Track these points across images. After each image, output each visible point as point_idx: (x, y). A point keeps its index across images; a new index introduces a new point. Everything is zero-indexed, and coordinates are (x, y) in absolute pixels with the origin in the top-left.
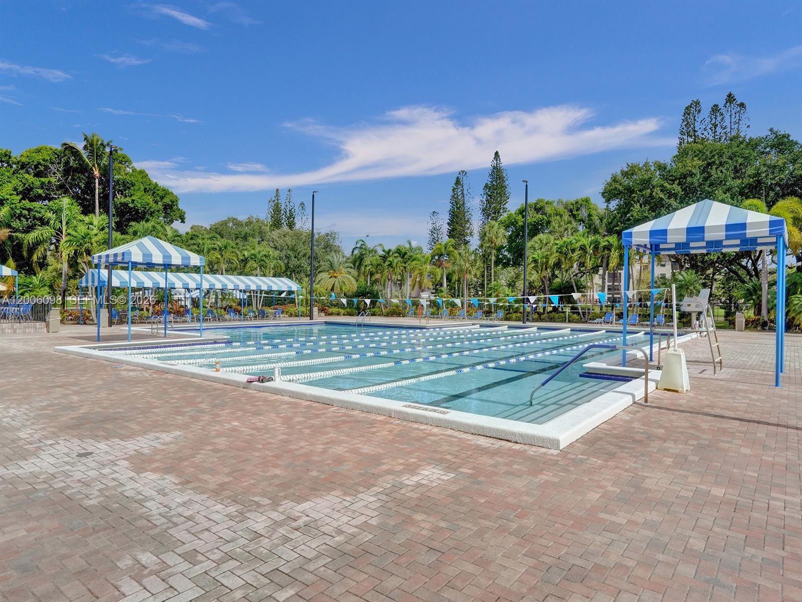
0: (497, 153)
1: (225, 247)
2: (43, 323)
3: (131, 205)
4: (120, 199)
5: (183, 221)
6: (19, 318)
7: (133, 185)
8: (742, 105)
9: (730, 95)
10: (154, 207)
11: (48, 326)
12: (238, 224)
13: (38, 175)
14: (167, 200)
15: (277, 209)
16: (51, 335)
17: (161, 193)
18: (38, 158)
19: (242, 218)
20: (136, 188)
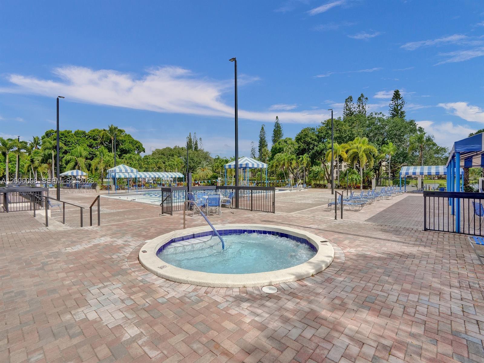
0: (277, 117)
1: (158, 162)
2: (95, 190)
3: (124, 148)
4: (121, 146)
5: (144, 152)
6: (88, 188)
7: (125, 141)
8: (367, 98)
9: (362, 94)
10: (132, 148)
11: (96, 191)
12: (170, 150)
13: (95, 140)
14: (137, 145)
15: (190, 141)
16: (97, 193)
17: (135, 143)
18: (94, 134)
19: (172, 147)
20: (126, 142)
